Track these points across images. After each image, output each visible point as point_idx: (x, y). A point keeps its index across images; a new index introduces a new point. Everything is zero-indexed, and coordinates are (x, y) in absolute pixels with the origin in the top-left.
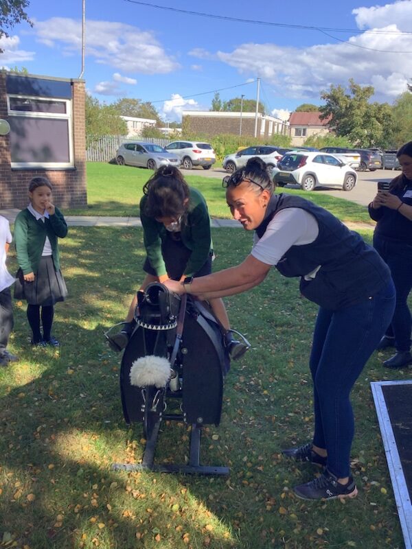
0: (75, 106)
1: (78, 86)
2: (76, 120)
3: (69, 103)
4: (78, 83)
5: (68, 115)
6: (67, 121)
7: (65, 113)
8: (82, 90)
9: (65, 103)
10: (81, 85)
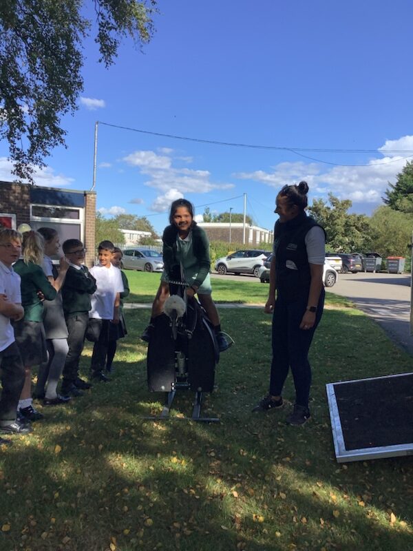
0: (87, 213)
1: (90, 197)
2: (87, 224)
3: (82, 211)
4: (91, 194)
5: (81, 221)
6: (80, 225)
7: (78, 218)
8: (93, 200)
9: (78, 211)
10: (92, 196)
